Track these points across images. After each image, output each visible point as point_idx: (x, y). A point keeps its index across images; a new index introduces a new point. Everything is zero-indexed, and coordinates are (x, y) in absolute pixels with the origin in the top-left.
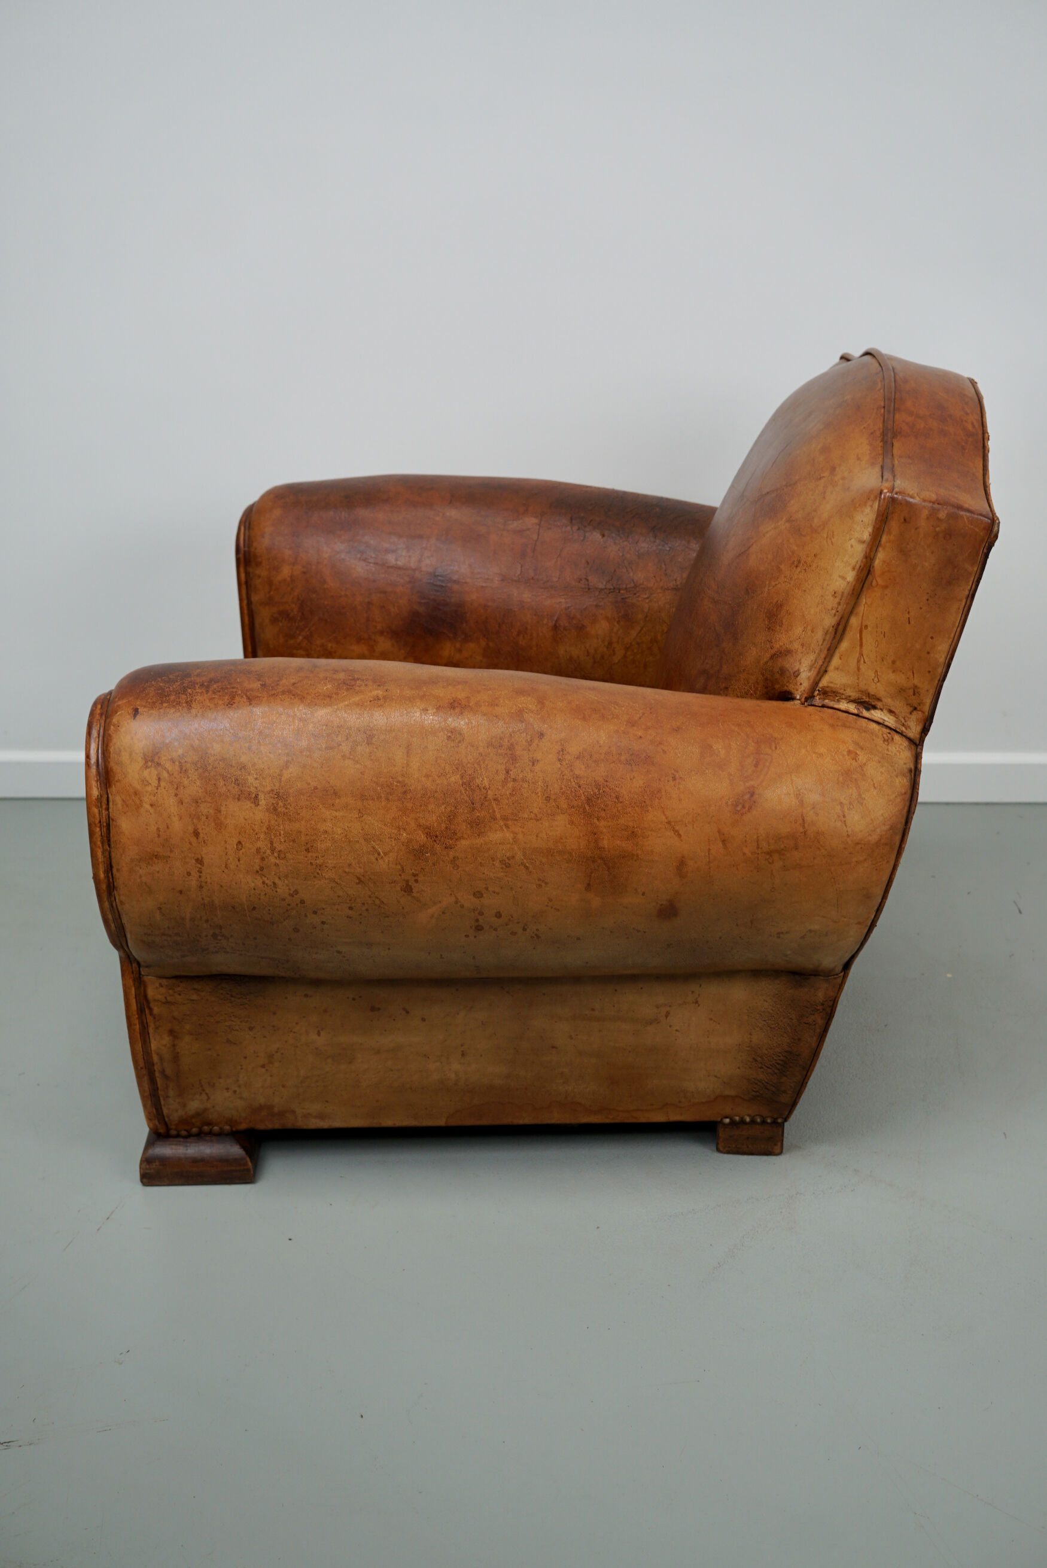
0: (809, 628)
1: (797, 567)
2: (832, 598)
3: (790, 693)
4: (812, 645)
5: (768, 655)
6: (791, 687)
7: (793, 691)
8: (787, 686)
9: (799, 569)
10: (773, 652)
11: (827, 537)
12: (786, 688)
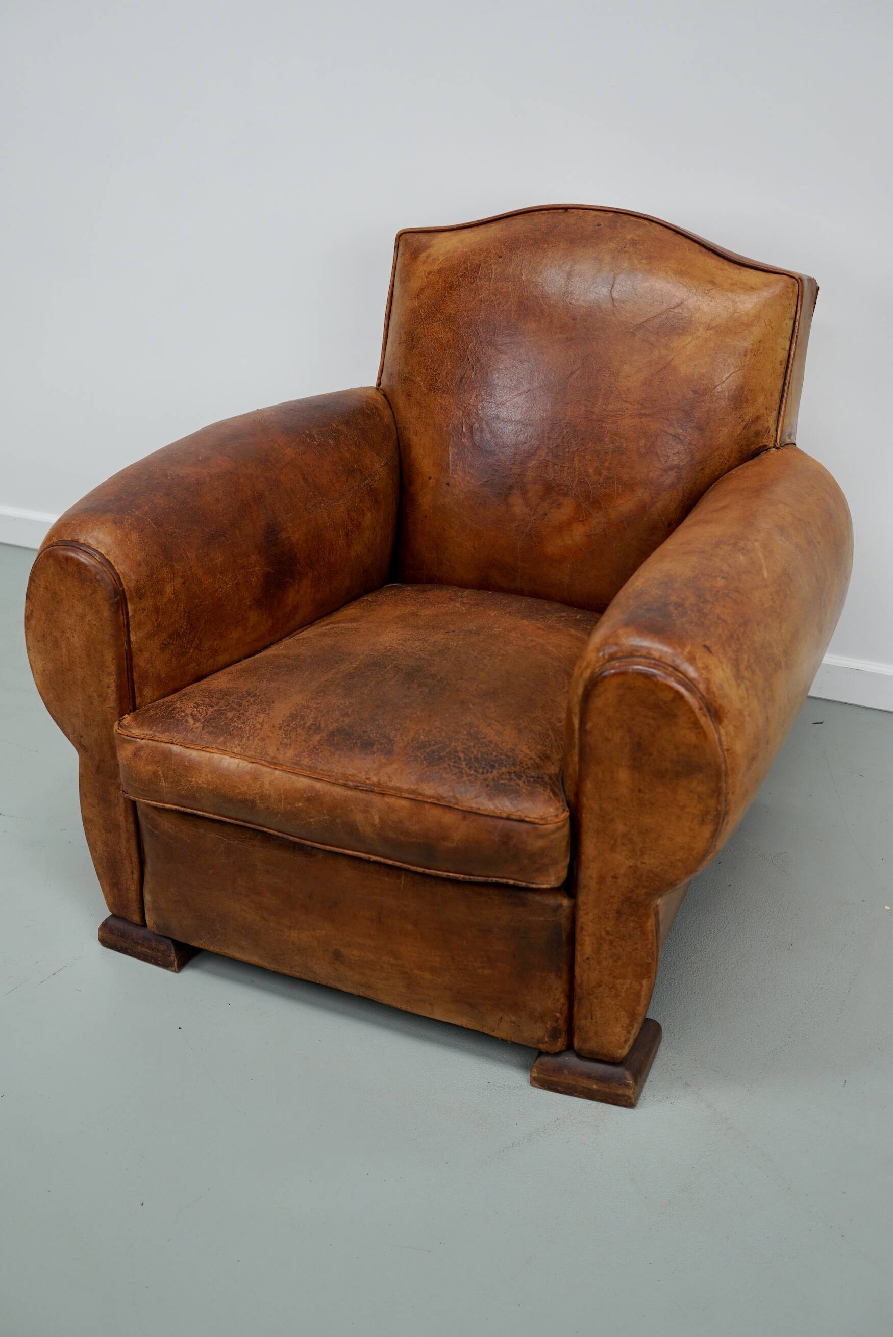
0: (769, 394)
1: (745, 355)
2: (780, 366)
3: (765, 446)
4: (773, 405)
5: (741, 428)
6: (765, 442)
7: (767, 444)
8: (762, 443)
9: (748, 357)
10: (744, 423)
11: (766, 325)
12: (761, 444)
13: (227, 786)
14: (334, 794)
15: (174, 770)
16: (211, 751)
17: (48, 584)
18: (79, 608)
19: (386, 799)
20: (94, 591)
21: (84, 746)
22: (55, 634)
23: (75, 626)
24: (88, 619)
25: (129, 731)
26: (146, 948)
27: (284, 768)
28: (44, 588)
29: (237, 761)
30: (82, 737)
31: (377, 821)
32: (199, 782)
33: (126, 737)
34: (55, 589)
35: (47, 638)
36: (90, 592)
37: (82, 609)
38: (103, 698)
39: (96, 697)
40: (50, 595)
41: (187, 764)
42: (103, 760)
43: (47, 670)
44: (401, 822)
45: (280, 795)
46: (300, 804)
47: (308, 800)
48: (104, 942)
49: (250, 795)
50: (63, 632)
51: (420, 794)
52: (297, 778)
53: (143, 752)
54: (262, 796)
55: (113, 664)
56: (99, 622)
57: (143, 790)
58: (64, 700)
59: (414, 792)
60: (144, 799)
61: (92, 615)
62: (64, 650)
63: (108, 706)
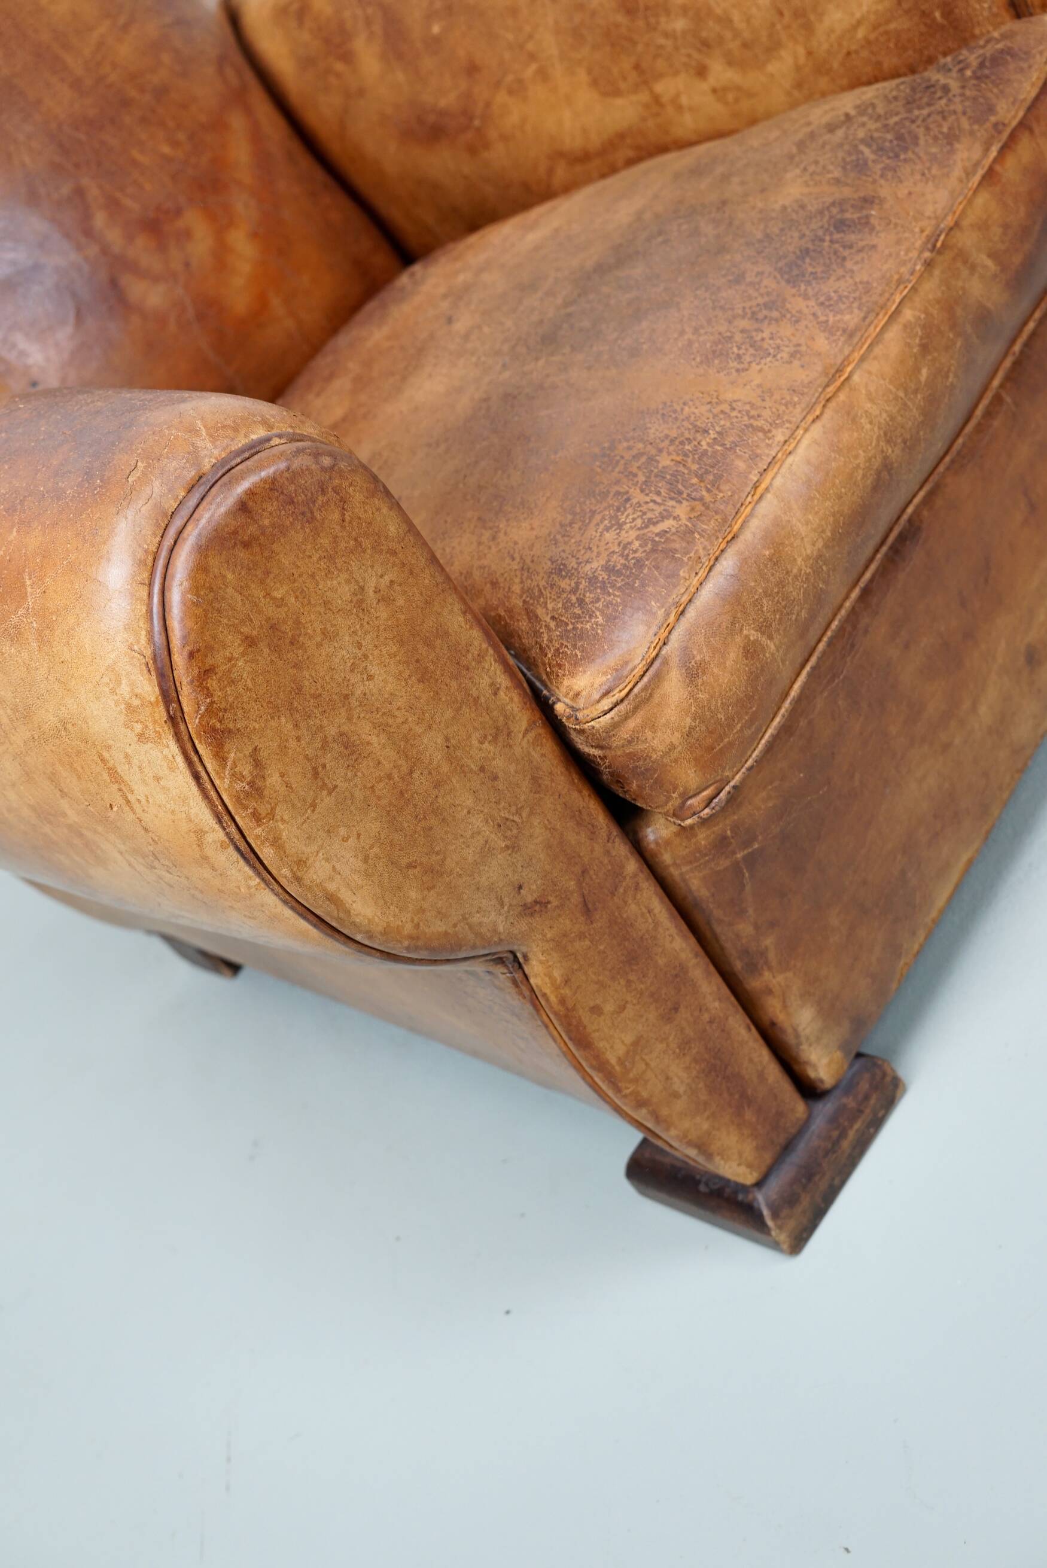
13: (843, 490)
14: (931, 297)
15: (766, 594)
16: (763, 486)
17: (245, 630)
18: (341, 590)
19: (965, 223)
20: (343, 502)
21: (536, 902)
22: (332, 731)
23: (359, 646)
24: (371, 593)
25: (633, 670)
26: (851, 1127)
27: (857, 356)
28: (243, 654)
29: (805, 442)
30: (520, 887)
31: (989, 263)
32: (809, 552)
33: (645, 679)
34: (268, 619)
35: (324, 766)
36: (336, 516)
37: (348, 581)
38: (500, 733)
39: (491, 748)
40: (266, 651)
41: (767, 553)
42: (584, 872)
43: (372, 847)
44: (1006, 227)
45: (896, 398)
46: (924, 372)
47: (925, 348)
48: (797, 1243)
49: (875, 458)
50: (346, 697)
51: (977, 165)
52: (881, 346)
53: (695, 653)
54: (885, 434)
55: (471, 628)
56: (393, 566)
57: (752, 721)
58: (444, 860)
59: (969, 174)
60: (758, 744)
61: (372, 567)
62: (374, 740)
63: (521, 735)
